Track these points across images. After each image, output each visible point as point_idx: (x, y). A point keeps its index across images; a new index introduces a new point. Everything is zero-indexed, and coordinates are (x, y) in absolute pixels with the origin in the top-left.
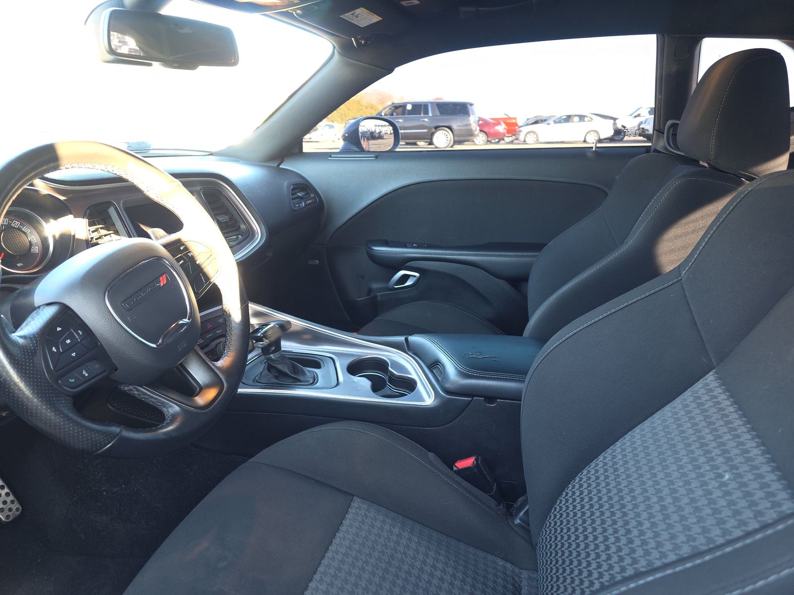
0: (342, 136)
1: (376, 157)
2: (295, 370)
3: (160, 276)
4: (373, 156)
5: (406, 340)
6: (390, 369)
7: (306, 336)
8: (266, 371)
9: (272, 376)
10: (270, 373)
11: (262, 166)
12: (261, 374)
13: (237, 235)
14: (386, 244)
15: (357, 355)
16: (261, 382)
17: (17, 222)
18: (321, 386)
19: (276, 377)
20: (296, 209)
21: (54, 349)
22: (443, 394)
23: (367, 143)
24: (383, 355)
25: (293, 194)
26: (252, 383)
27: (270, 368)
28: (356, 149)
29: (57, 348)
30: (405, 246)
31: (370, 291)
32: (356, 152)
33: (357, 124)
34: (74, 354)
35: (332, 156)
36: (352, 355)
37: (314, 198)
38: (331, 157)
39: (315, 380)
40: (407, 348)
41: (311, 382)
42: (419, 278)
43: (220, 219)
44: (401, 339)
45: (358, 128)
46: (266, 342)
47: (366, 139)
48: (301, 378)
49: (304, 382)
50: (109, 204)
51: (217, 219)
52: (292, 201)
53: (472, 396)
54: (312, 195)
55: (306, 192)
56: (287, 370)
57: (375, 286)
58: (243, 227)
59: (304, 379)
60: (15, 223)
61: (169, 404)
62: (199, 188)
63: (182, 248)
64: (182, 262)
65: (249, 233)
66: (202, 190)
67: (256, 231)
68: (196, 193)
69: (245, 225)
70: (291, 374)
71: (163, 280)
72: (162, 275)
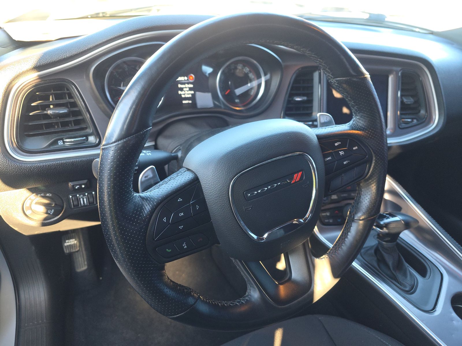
2: (399, 266)
3: (295, 173)
7: (428, 237)
9: (376, 259)
13: (413, 119)
19: (378, 262)
21: (165, 220)
29: (168, 220)
34: (181, 227)
41: (407, 289)
43: (405, 100)
46: (385, 230)
48: (400, 277)
49: (400, 284)
50: (316, 68)
56: (390, 264)
58: (423, 112)
59: (402, 282)
60: (246, 69)
61: (253, 284)
62: (400, 69)
63: (336, 144)
64: (329, 158)
65: (425, 120)
66: (401, 71)
67: (434, 120)
68: (394, 73)
69: (426, 111)
70: (392, 269)
71: (297, 177)
72: (298, 172)
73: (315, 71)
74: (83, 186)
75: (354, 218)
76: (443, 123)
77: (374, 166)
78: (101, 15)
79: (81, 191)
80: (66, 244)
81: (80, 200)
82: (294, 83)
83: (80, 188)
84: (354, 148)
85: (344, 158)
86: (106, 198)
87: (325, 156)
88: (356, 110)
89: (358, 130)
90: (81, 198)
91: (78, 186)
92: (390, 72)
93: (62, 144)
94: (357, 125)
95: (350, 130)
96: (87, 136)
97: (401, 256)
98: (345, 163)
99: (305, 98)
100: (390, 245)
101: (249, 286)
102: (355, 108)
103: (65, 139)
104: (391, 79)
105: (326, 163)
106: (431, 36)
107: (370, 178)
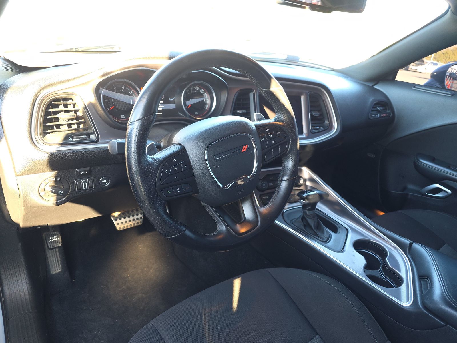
0: (431, 74)
1: (452, 95)
2: (319, 227)
3: (244, 146)
4: (450, 93)
5: (411, 244)
6: (387, 259)
7: (337, 207)
8: (301, 219)
9: (303, 224)
10: (302, 222)
11: (362, 84)
12: (296, 220)
13: (320, 127)
14: (433, 160)
15: (366, 237)
16: (294, 224)
17: (203, 90)
18: (330, 247)
19: (305, 226)
20: (371, 118)
21: (166, 172)
22: (421, 306)
23: (452, 82)
24: (386, 246)
25: (373, 107)
26: (289, 222)
27: (303, 218)
28: (439, 86)
30: (449, 167)
31: (405, 188)
32: (438, 88)
33: (448, 67)
34: (176, 177)
35: (416, 87)
36: (363, 235)
37: (389, 113)
38: (414, 87)
39: (328, 240)
40: (408, 251)
41: (325, 240)
42: (450, 195)
43: (314, 114)
44: (407, 242)
45: (447, 70)
46: (307, 201)
47: (452, 78)
48: (320, 234)
49: (320, 238)
50: (251, 90)
51: (312, 113)
52: (371, 112)
53: (447, 323)
54: (388, 111)
55: (384, 108)
56: (312, 225)
57: (410, 186)
58: (327, 122)
59: (321, 236)
60: (202, 90)
61: (221, 223)
62: (308, 91)
63: (267, 131)
64: (263, 139)
65: (329, 127)
66: (309, 93)
67: (334, 127)
68: (304, 94)
69: (329, 121)
70: (314, 229)
71: (245, 148)
72: (245, 145)
73: (250, 92)
74: (86, 172)
75: (282, 179)
76: (340, 129)
77: (291, 144)
78: (74, 50)
79: (84, 176)
80: (50, 241)
81: (83, 184)
82: (236, 101)
83: (84, 174)
84: (278, 133)
85: (272, 139)
86: (133, 154)
87: (261, 138)
88: (277, 110)
89: (279, 122)
90: (83, 183)
91: (83, 172)
92: (301, 94)
93: (71, 139)
94: (279, 119)
95: (274, 122)
96: (89, 134)
97: (319, 220)
98: (273, 142)
99: (245, 111)
100: (311, 212)
101: (218, 225)
102: (277, 108)
103: (73, 136)
104: (302, 98)
105: (262, 142)
106: (333, 72)
107: (289, 153)
